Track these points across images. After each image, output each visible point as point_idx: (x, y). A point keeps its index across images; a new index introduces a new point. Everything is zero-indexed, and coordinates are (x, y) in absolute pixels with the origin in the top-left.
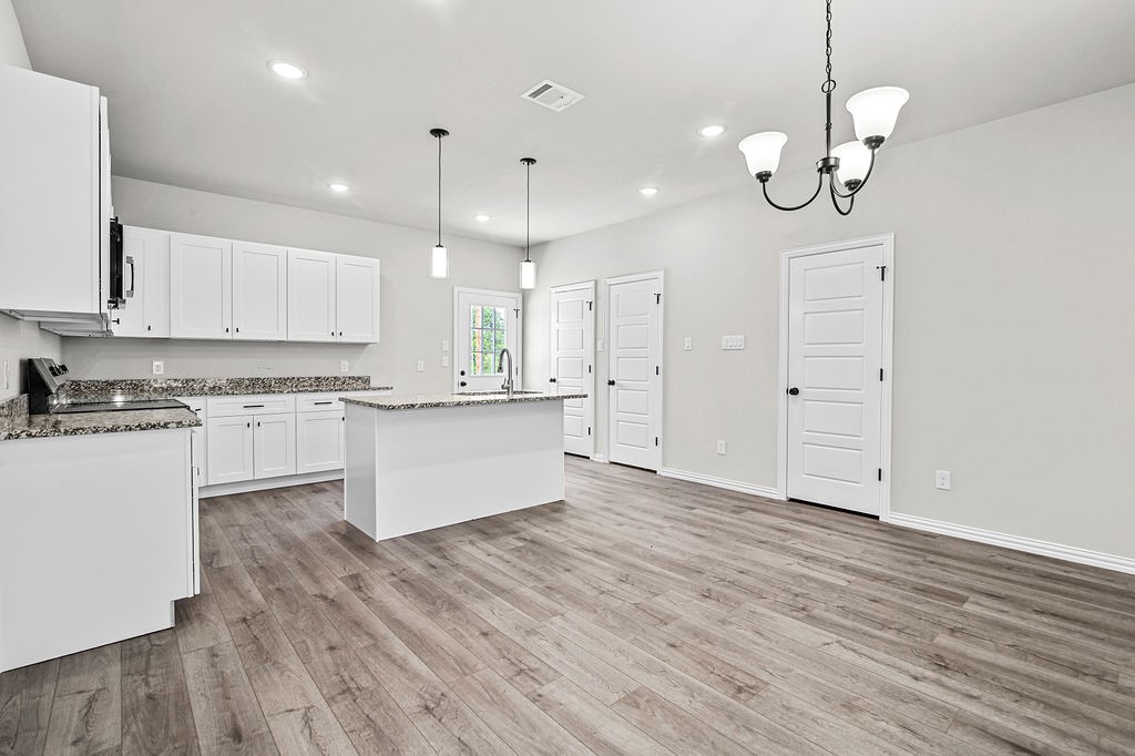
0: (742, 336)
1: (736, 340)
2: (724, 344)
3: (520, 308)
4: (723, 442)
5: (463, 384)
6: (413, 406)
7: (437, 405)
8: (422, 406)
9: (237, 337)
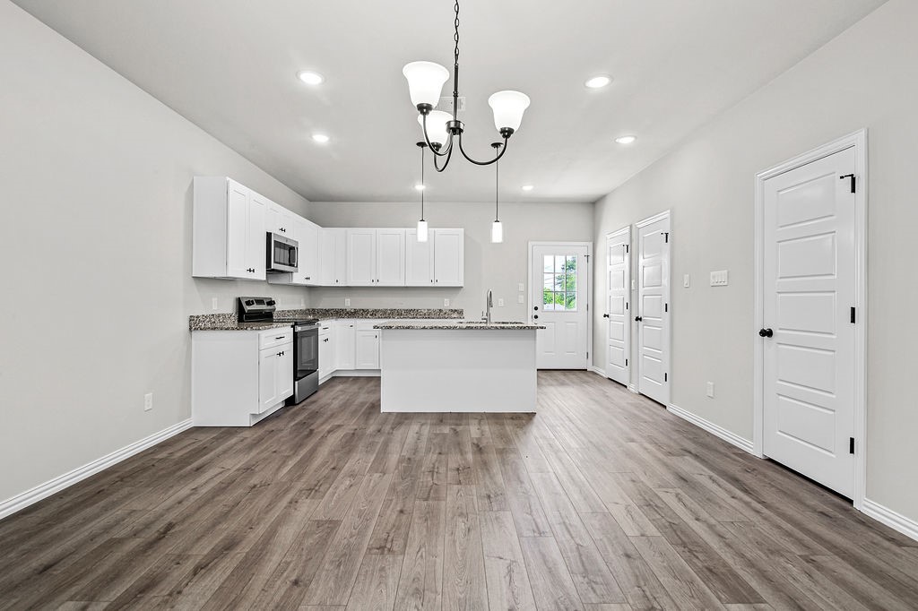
0: (726, 271)
1: (719, 276)
2: (712, 280)
3: (591, 254)
4: (711, 384)
5: (536, 317)
6: (391, 327)
7: (408, 328)
8: (397, 328)
9: (379, 284)
